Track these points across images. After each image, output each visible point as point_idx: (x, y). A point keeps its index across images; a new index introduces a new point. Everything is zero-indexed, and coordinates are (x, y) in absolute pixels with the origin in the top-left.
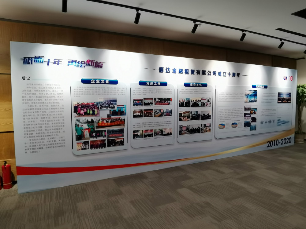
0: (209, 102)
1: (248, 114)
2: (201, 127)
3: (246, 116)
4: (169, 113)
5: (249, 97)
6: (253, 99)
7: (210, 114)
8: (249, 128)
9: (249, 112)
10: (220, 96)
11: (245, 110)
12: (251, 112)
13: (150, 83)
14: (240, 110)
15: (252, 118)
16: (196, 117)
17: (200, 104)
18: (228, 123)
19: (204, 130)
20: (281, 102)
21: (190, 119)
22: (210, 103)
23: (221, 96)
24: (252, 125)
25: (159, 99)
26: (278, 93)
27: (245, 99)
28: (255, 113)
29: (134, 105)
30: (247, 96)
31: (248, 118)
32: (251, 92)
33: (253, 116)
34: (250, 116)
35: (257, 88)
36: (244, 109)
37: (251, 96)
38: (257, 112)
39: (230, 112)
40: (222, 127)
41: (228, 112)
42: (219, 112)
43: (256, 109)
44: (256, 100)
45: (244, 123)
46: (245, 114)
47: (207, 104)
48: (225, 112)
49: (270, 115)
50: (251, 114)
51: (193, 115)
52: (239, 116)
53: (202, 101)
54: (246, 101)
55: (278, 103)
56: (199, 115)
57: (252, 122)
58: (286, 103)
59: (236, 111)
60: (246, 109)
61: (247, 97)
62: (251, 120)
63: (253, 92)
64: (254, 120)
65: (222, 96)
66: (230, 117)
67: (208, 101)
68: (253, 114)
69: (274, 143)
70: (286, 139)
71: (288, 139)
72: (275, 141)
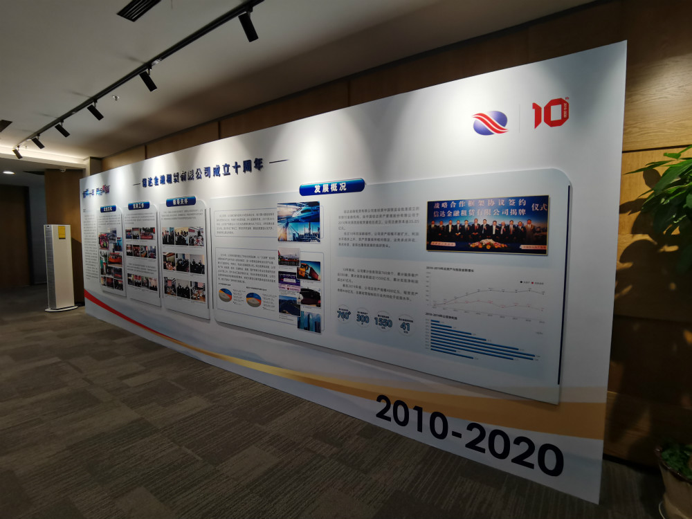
0: (200, 237)
1: (291, 275)
2: (190, 288)
3: (285, 280)
4: (152, 254)
5: (290, 224)
6: (303, 230)
7: (204, 263)
8: (295, 319)
9: (294, 269)
10: (218, 222)
11: (280, 263)
12: (298, 270)
13: (136, 206)
14: (265, 260)
15: (302, 290)
16: (183, 266)
18: (240, 290)
19: (195, 295)
21: (175, 268)
22: (203, 239)
23: (221, 223)
24: (306, 314)
25: (144, 229)
26: (431, 205)
27: (279, 230)
28: (313, 277)
29: (127, 238)
30: (286, 221)
31: (291, 287)
32: (298, 210)
33: (305, 284)
34: (298, 284)
35: (318, 194)
36: (277, 260)
37: (296, 221)
38: (321, 274)
39: (242, 263)
40: (227, 297)
41: (237, 263)
42: (220, 261)
43: (318, 264)
44: (315, 235)
45: (281, 301)
46: (282, 276)
47: (198, 241)
48: (230, 262)
50: (299, 277)
51: (179, 260)
52: (265, 278)
53: (190, 234)
54: (283, 236)
56: (186, 262)
57: (303, 302)
59: (255, 264)
60: (283, 261)
61: (284, 224)
62: (302, 297)
63: (303, 208)
64: (312, 298)
65: (223, 222)
66: (243, 276)
67: (199, 233)
68: (306, 278)
69: (413, 415)
70: (512, 441)
71: (524, 447)
72: (419, 410)
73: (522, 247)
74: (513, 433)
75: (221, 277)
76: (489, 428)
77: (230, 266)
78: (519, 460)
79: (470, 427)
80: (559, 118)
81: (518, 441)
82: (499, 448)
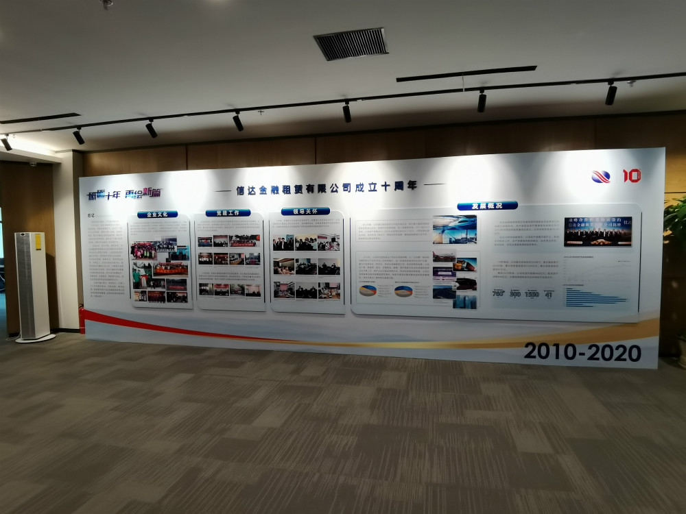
0: (335, 243)
1: (447, 269)
2: (318, 289)
3: (439, 273)
4: (255, 261)
5: (446, 231)
6: (461, 235)
7: (339, 265)
8: (450, 302)
9: (450, 265)
10: (361, 230)
11: (434, 261)
12: (454, 265)
13: (222, 213)
14: (419, 259)
15: (458, 279)
16: (307, 269)
17: (315, 245)
18: (386, 285)
19: (325, 294)
20: (582, 243)
21: (294, 272)
22: (338, 245)
23: (364, 230)
24: (462, 297)
25: (237, 236)
26: (567, 220)
27: (435, 235)
28: (469, 268)
29: (199, 245)
30: (444, 229)
31: (447, 278)
32: (455, 221)
33: (460, 275)
34: (454, 275)
35: (475, 209)
36: (432, 259)
37: (453, 229)
38: (477, 266)
39: (391, 263)
40: (369, 291)
41: (384, 263)
42: (361, 262)
43: (475, 259)
44: (473, 239)
45: (434, 290)
46: (436, 271)
47: (331, 247)
48: (374, 263)
49: (529, 275)
50: (454, 270)
51: (301, 265)
52: (418, 273)
53: (319, 241)
54: (438, 240)
55: (566, 245)
56: (314, 266)
57: (458, 288)
58: (604, 245)
59: (406, 263)
60: (437, 259)
61: (440, 231)
62: (458, 285)
63: (460, 220)
64: (469, 284)
65: (367, 230)
66: (391, 273)
67: (333, 240)
68: (462, 270)
69: (553, 350)
70: (614, 348)
71: (621, 350)
72: (557, 346)
73: (619, 243)
74: (614, 344)
75: (362, 276)
76: (601, 345)
77: (375, 266)
78: (619, 359)
79: (590, 348)
80: (636, 179)
81: (617, 348)
82: (607, 354)
